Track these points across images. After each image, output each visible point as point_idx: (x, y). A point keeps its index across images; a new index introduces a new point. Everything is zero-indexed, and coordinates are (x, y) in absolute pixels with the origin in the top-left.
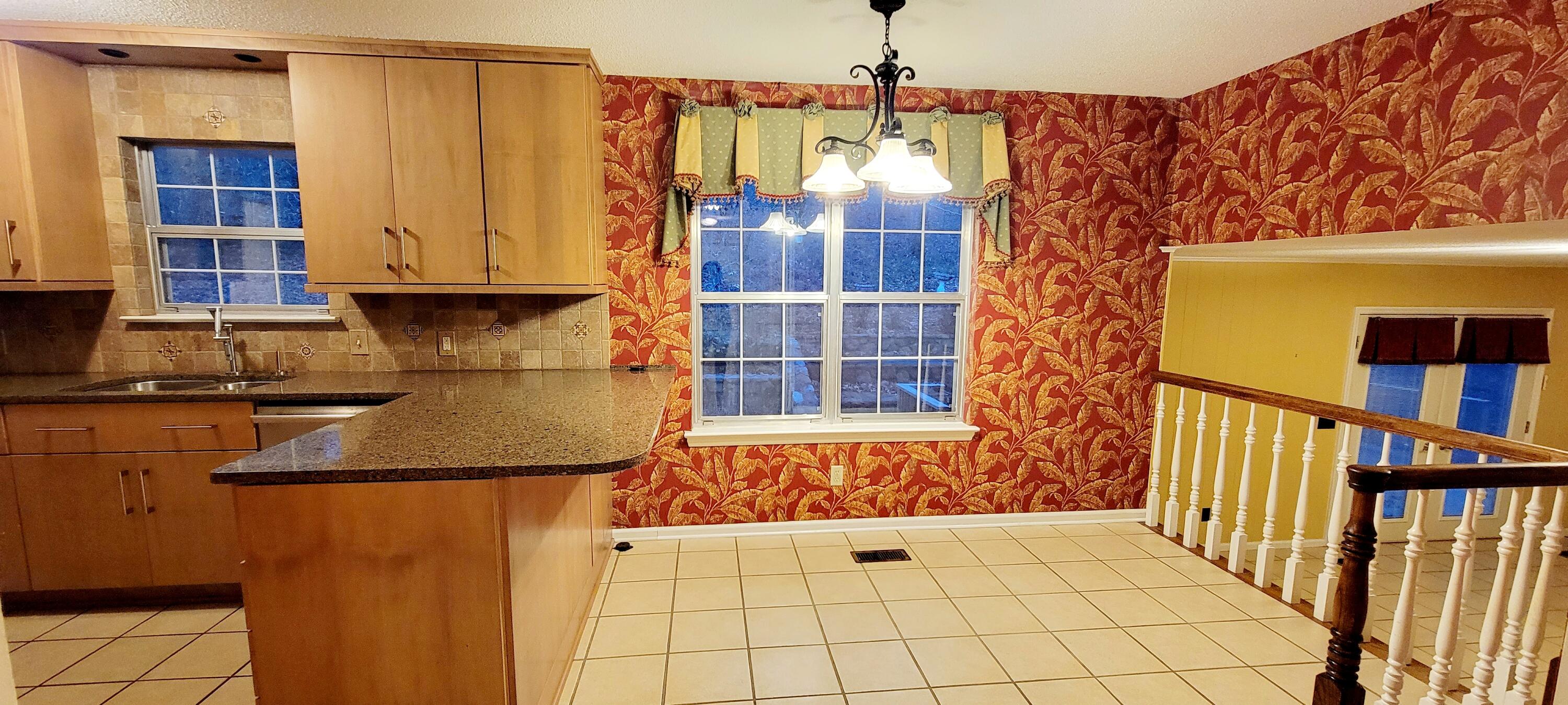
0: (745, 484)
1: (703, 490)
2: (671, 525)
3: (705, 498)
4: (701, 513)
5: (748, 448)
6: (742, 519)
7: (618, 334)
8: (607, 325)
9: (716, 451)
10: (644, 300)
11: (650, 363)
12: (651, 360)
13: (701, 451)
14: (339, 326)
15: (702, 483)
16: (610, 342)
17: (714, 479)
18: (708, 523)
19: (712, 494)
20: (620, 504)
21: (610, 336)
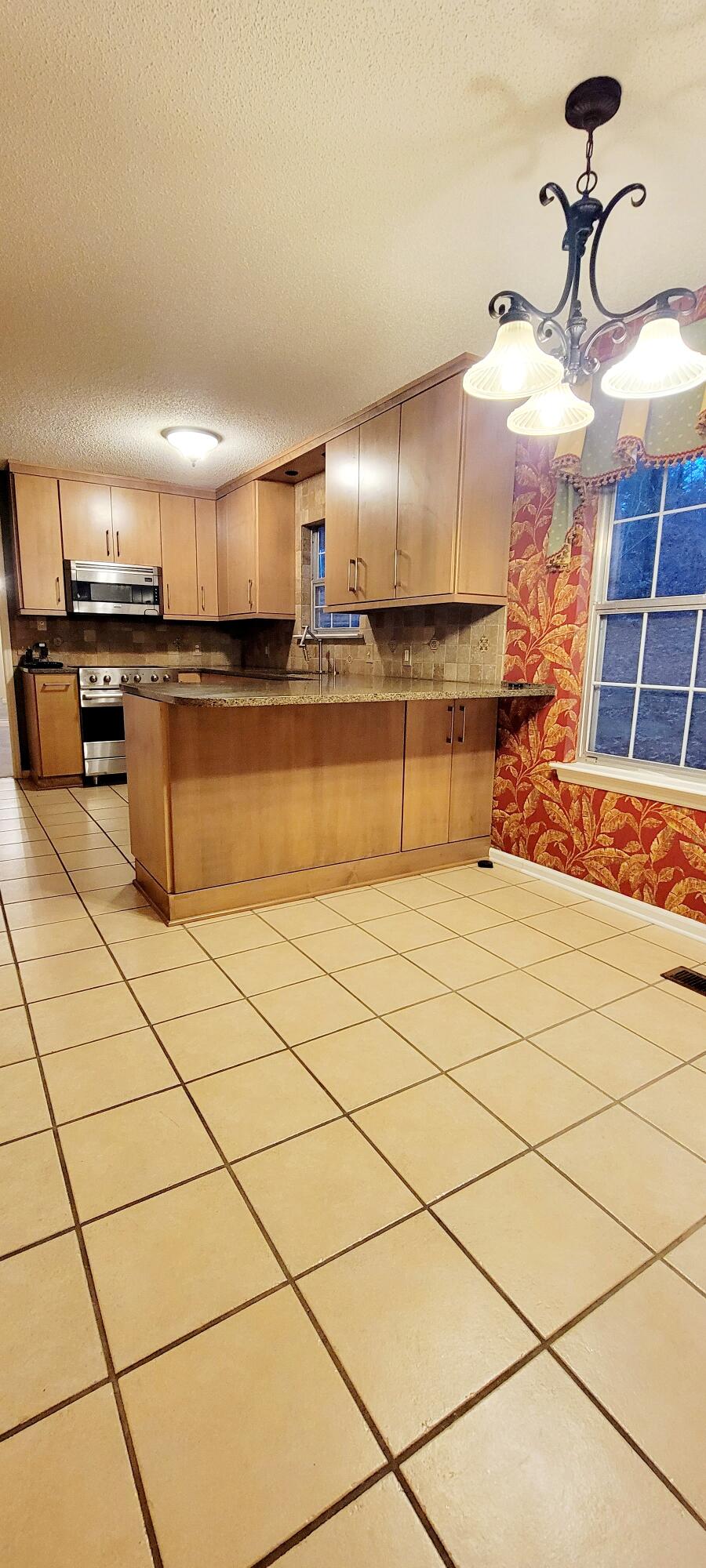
0: (611, 840)
1: (568, 833)
2: (535, 862)
3: (569, 843)
4: (563, 859)
5: (619, 796)
6: (603, 882)
7: (512, 649)
8: (503, 639)
9: (585, 792)
10: (535, 613)
11: (534, 682)
12: (536, 679)
13: (571, 788)
14: (360, 641)
15: (568, 826)
16: (504, 658)
17: (579, 824)
18: (569, 873)
19: (576, 841)
20: (497, 824)
21: (504, 650)
